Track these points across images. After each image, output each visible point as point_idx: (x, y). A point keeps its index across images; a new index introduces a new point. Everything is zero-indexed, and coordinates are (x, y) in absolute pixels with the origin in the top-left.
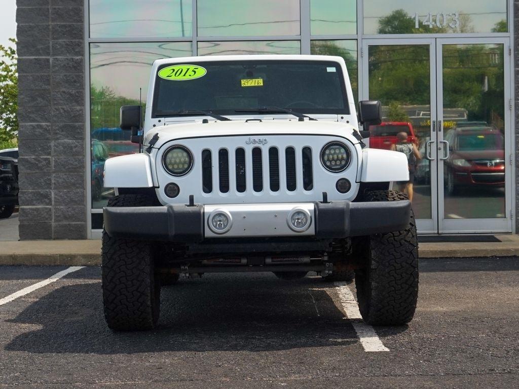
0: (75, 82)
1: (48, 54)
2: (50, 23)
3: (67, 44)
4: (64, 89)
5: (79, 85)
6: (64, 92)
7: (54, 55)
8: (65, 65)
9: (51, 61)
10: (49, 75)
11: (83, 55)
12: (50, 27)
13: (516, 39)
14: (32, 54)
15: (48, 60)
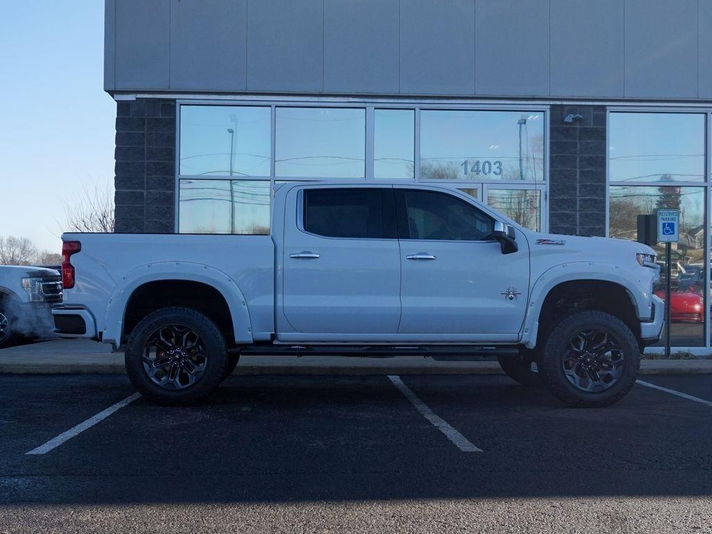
0: (166, 213)
1: (143, 188)
2: (145, 161)
3: (159, 180)
4: (155, 220)
5: (169, 216)
6: (155, 222)
7: (147, 189)
8: (157, 198)
9: (145, 195)
10: (143, 207)
11: (174, 190)
12: (146, 164)
13: (551, 186)
14: (128, 188)
15: (143, 194)
